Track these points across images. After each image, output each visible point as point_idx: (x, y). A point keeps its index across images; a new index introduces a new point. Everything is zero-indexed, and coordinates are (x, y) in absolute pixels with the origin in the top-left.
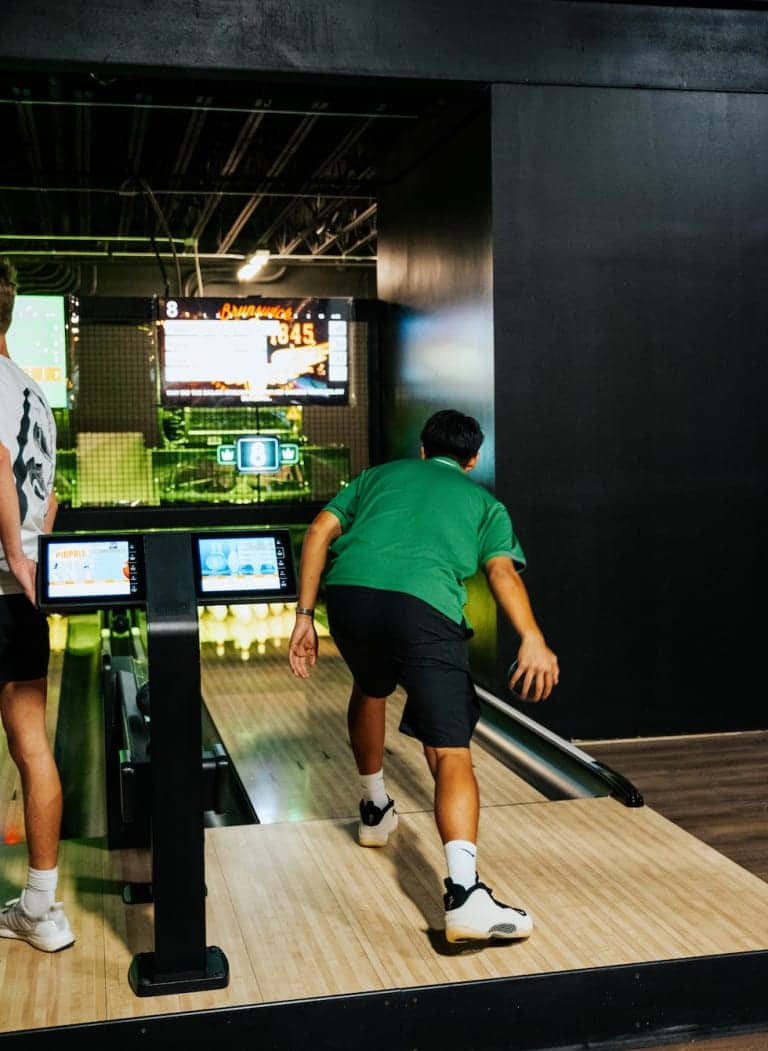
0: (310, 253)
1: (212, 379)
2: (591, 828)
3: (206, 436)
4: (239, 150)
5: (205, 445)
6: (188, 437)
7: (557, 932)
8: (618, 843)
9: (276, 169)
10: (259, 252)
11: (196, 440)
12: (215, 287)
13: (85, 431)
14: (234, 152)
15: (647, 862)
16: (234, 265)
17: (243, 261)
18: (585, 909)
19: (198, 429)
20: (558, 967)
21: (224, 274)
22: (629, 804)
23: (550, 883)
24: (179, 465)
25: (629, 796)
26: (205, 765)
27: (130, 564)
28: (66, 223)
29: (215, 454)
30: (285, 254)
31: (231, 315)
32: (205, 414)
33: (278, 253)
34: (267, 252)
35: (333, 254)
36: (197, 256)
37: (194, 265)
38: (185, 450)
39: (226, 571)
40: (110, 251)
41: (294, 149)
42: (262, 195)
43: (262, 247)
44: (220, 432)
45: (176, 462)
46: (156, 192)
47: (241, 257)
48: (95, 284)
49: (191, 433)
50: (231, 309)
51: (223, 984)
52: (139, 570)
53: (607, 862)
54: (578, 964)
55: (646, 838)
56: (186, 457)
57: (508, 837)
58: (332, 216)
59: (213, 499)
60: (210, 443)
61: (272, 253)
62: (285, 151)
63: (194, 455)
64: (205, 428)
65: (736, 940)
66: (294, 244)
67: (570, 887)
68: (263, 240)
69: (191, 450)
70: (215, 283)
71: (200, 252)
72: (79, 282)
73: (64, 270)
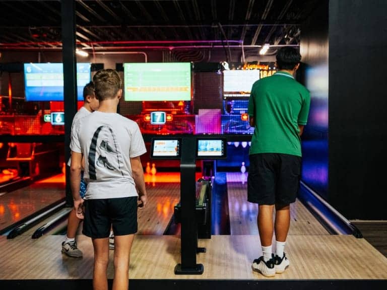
0: (285, 44)
1: (240, 91)
2: (339, 243)
3: (240, 110)
4: (249, 11)
5: (239, 114)
6: (233, 111)
7: (310, 269)
8: (346, 248)
9: (264, 17)
10: (266, 44)
11: (237, 112)
12: (253, 57)
13: (201, 109)
14: (248, 12)
15: (352, 253)
16: (258, 50)
17: (261, 48)
18: (324, 265)
19: (238, 108)
20: (305, 278)
21: (254, 52)
22: (357, 237)
23: (316, 257)
24: (230, 120)
25: (358, 235)
26: (197, 209)
27: (177, 147)
28: (197, 37)
29: (241, 117)
30: (276, 45)
31: (247, 68)
32: (239, 102)
33: (273, 44)
34: (269, 44)
35: (294, 44)
36: (243, 46)
37: (242, 50)
38: (232, 115)
39: (206, 150)
40: (213, 46)
41: (269, 10)
42: (262, 25)
43: (267, 43)
44: (245, 109)
45: (230, 119)
46: (224, 26)
47: (260, 46)
48: (210, 57)
49: (234, 109)
50: (247, 66)
51: (201, 273)
52: (180, 149)
53: (339, 252)
54: (312, 278)
55: (357, 247)
56: (233, 118)
57: (310, 244)
58: (289, 31)
59: (242, 132)
60: (241, 113)
61: (270, 45)
62: (266, 10)
63: (235, 117)
64: (239, 108)
65: (369, 276)
66: (279, 41)
67: (322, 258)
68: (267, 40)
69: (234, 115)
70: (252, 56)
71: (244, 44)
72: (204, 56)
73: (199, 53)
